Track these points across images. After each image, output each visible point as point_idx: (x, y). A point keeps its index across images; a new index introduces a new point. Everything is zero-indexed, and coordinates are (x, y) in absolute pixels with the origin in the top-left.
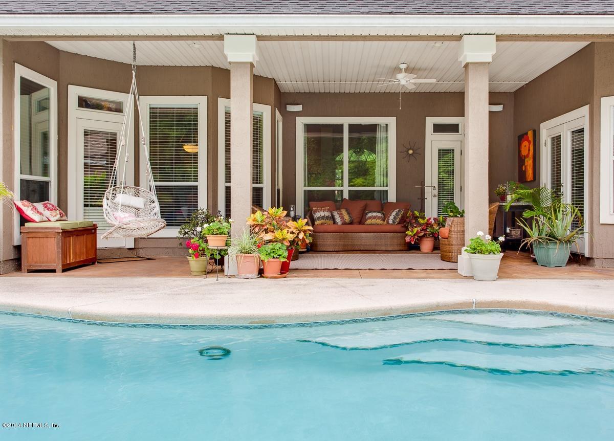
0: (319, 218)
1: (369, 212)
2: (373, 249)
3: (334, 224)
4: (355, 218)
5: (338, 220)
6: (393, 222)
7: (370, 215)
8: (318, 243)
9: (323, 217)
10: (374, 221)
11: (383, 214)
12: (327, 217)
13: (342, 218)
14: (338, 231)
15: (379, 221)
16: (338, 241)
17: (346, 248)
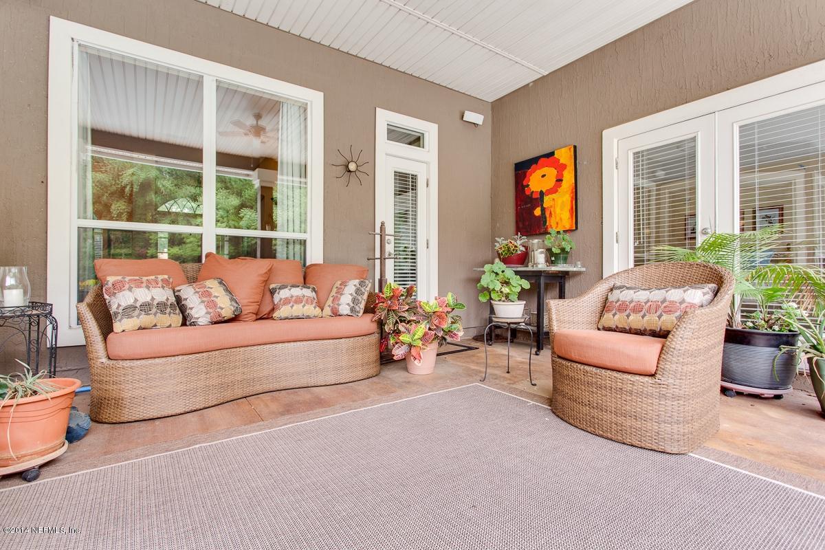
0: (129, 310)
1: (283, 287)
2: (303, 382)
3: (184, 324)
4: (245, 302)
5: (198, 311)
6: (352, 310)
7: (284, 294)
8: (127, 395)
9: (146, 308)
10: (297, 310)
11: (314, 289)
12: (162, 307)
13: (211, 304)
14: (203, 348)
15: (311, 310)
16: (203, 376)
17: (228, 395)
